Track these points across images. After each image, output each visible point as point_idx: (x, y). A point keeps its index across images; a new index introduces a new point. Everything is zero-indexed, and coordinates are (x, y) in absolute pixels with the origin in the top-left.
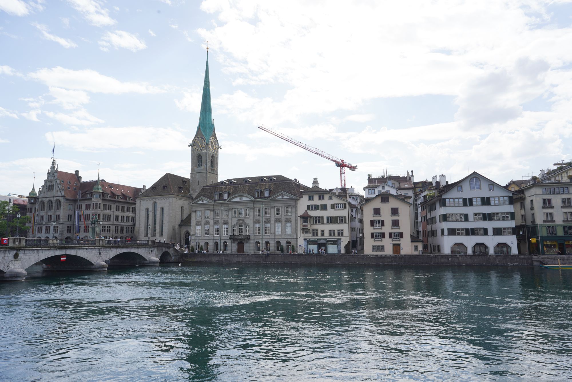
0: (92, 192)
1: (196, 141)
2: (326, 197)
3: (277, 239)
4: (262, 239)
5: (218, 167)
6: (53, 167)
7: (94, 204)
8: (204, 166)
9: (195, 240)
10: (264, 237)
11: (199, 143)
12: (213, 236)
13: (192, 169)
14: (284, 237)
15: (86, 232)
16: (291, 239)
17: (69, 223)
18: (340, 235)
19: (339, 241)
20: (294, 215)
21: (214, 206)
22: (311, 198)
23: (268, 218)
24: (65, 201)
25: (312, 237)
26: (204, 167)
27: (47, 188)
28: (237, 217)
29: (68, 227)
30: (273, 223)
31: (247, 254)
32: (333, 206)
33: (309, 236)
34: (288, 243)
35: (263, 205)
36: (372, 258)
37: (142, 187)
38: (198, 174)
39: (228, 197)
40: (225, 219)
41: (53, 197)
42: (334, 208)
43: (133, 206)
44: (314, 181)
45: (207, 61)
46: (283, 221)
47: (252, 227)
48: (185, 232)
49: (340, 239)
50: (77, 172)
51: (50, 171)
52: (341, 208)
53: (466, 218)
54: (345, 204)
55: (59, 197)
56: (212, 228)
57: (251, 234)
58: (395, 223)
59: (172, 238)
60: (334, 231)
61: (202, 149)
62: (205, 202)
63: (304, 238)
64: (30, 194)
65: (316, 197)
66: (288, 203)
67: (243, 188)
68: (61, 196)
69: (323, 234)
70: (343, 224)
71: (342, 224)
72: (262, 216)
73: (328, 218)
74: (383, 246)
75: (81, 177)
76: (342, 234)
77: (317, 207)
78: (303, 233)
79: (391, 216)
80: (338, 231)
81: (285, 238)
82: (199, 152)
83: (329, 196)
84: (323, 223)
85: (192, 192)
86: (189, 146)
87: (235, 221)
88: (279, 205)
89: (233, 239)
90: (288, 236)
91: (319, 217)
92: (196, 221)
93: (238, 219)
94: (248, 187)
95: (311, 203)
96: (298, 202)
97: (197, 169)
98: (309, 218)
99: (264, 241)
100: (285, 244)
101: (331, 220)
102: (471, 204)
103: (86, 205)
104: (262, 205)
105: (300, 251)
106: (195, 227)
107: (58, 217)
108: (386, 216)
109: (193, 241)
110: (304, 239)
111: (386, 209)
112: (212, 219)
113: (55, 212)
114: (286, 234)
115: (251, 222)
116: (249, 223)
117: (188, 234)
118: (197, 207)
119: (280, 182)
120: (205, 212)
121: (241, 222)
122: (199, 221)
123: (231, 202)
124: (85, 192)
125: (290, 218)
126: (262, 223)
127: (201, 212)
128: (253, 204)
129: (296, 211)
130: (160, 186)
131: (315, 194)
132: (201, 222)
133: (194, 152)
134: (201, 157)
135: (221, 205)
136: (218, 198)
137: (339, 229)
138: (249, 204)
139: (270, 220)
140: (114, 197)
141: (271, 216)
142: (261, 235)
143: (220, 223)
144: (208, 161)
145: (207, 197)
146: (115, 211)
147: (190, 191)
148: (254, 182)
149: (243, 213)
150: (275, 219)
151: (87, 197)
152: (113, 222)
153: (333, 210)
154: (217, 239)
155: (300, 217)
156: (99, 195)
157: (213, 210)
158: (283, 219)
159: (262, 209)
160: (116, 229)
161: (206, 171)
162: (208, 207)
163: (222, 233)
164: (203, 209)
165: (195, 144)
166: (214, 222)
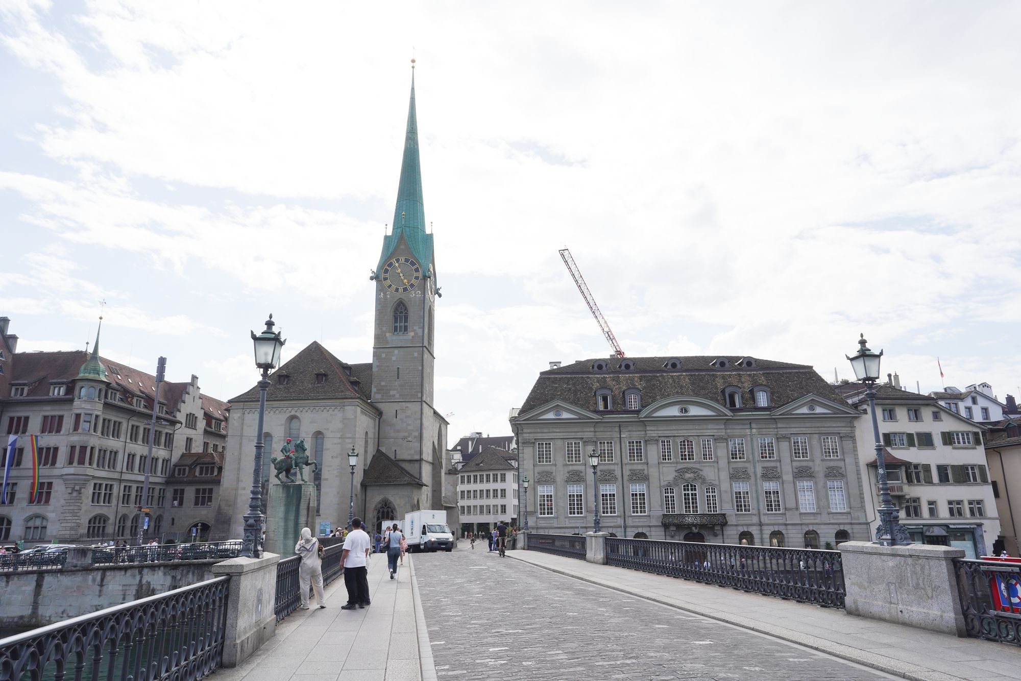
0: (74, 381)
2: (927, 413)
3: (807, 525)
4: (760, 525)
8: (414, 331)
10: (765, 519)
11: (401, 275)
12: (599, 517)
13: (378, 338)
14: (825, 518)
15: (40, 502)
16: (851, 524)
18: (978, 514)
19: (977, 530)
20: (849, 460)
21: (597, 430)
22: (890, 415)
23: (773, 464)
25: (905, 519)
26: (416, 334)
28: (677, 463)
30: (791, 479)
32: (948, 438)
34: (842, 536)
35: (754, 431)
38: (396, 351)
40: (635, 467)
42: (950, 444)
43: (166, 430)
46: (821, 475)
47: (726, 492)
48: (379, 503)
49: (980, 525)
52: (964, 443)
54: (976, 436)
56: (591, 492)
57: (727, 508)
60: (959, 502)
61: (409, 288)
62: (565, 415)
65: (901, 413)
66: (828, 425)
67: (674, 381)
69: (932, 512)
70: (978, 484)
72: (751, 457)
73: (940, 468)
75: (14, 338)
76: (982, 512)
77: (911, 441)
80: (970, 503)
81: (833, 521)
82: (400, 294)
83: (934, 413)
84: (929, 482)
85: (378, 396)
86: (372, 278)
87: (669, 473)
88: (803, 430)
89: (671, 524)
90: (839, 517)
91: (917, 466)
92: (536, 471)
93: (680, 467)
94: (687, 380)
95: (891, 427)
96: (856, 424)
97: (394, 338)
98: (903, 468)
99: (767, 531)
100: (834, 539)
101: (948, 475)
103: (45, 418)
104: (751, 428)
106: (535, 489)
112: (591, 467)
114: (833, 511)
115: (722, 477)
116: (717, 478)
117: (386, 510)
118: (539, 430)
119: (781, 371)
120: (564, 444)
121: (691, 475)
122: (547, 472)
123: (653, 417)
124: (41, 381)
125: (841, 468)
126: (756, 480)
127: (554, 444)
128: (723, 427)
129: (855, 449)
130: (301, 373)
131: (898, 405)
132: (554, 474)
133: (385, 294)
134: (406, 309)
135: (620, 426)
136: (606, 406)
137: (972, 498)
138: (710, 426)
139: (779, 470)
140: (129, 399)
141: (780, 462)
142: (755, 515)
143: (620, 479)
144: (426, 319)
145: (571, 403)
146: (128, 440)
147: (373, 394)
148: (696, 368)
149: (693, 452)
150: (795, 470)
151: (51, 394)
152: (121, 472)
153: (949, 448)
154: (612, 524)
155: (867, 465)
156: (98, 391)
157: (595, 439)
158: (817, 469)
159: (752, 440)
160: (108, 492)
161: (423, 343)
162: (576, 430)
163: (626, 507)
164: (562, 435)
165: (388, 275)
166: (599, 474)
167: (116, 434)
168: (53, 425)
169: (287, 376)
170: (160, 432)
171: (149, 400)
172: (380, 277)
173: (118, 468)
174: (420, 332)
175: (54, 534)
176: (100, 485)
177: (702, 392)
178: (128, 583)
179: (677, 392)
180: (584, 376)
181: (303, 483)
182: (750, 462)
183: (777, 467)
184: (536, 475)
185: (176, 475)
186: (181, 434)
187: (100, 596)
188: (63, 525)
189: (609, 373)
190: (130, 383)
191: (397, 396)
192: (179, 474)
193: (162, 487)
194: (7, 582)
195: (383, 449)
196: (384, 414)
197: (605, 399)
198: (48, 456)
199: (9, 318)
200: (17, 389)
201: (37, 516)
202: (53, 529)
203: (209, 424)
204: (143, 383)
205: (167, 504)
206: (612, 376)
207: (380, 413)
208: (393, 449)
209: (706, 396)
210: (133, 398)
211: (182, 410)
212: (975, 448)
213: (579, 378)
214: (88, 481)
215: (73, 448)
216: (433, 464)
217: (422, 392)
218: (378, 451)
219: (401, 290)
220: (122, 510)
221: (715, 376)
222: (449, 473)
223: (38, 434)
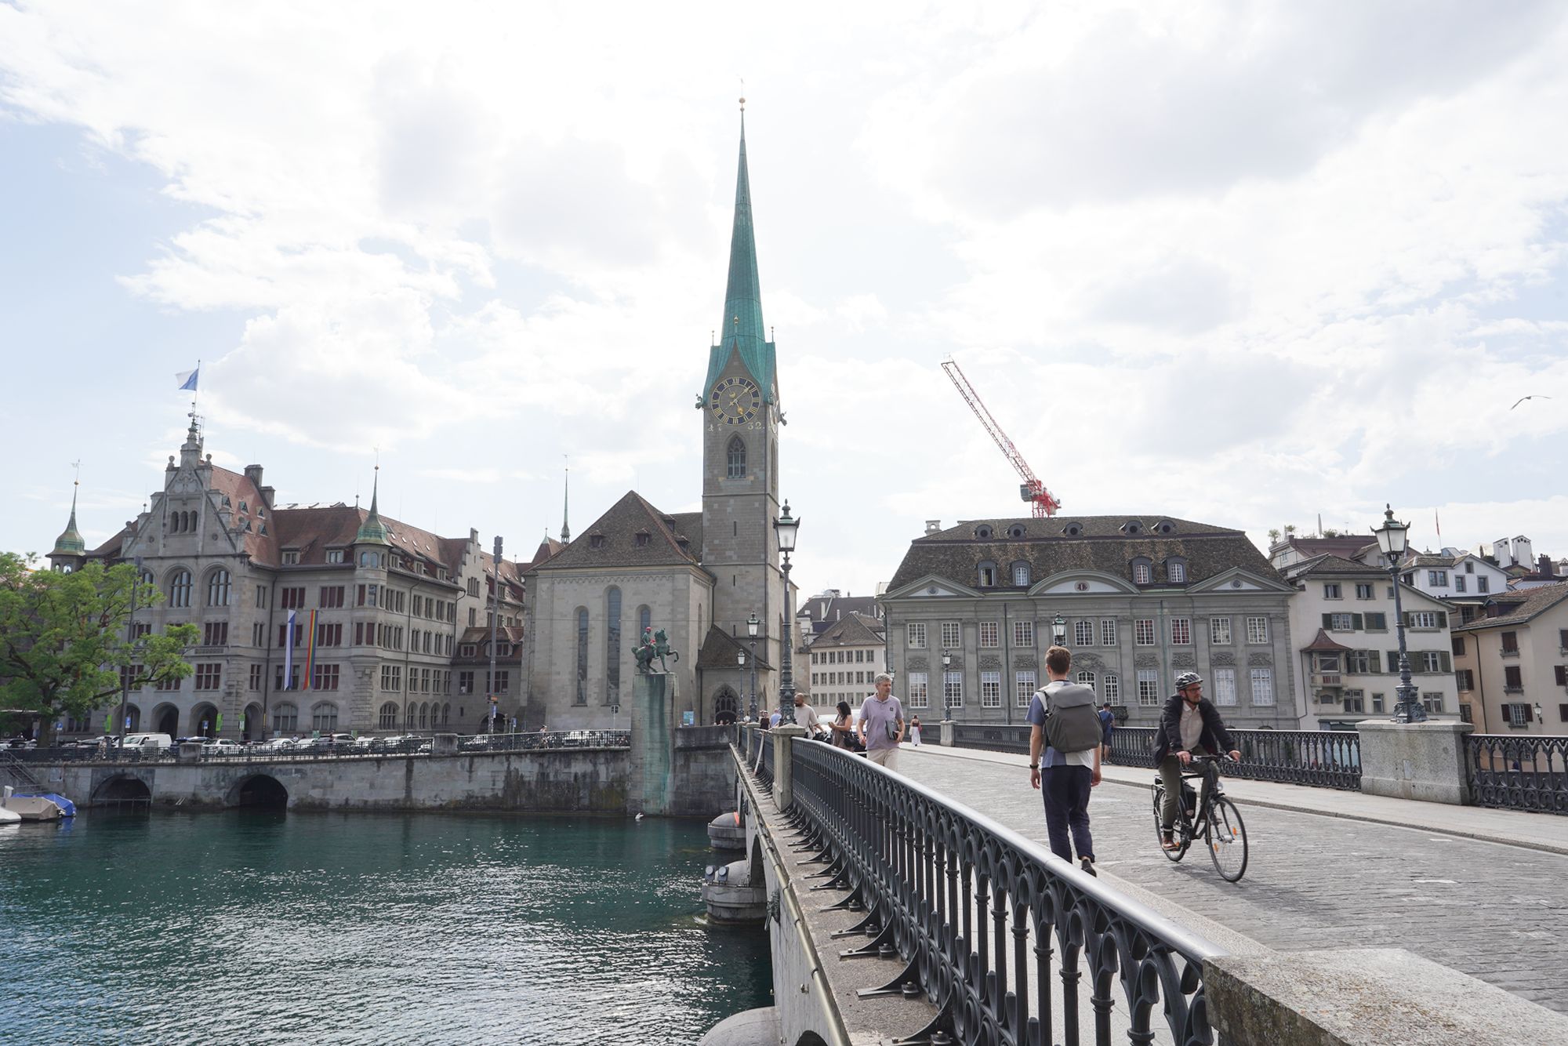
0: (353, 546)
1: (723, 391)
2: (1381, 589)
6: (192, 448)
7: (362, 588)
8: (755, 474)
11: (735, 401)
13: (709, 484)
14: (1245, 712)
15: (326, 687)
16: (1276, 719)
17: (255, 653)
18: (1434, 709)
20: (1279, 645)
21: (978, 609)
22: (1334, 592)
23: (1186, 650)
24: (249, 575)
25: (1344, 714)
26: (756, 478)
27: (164, 525)
29: (253, 666)
30: (1208, 667)
32: (1405, 619)
33: (1337, 711)
35: (1166, 610)
37: (468, 536)
38: (732, 501)
40: (1023, 652)
41: (197, 557)
42: (1408, 626)
43: (449, 599)
46: (1244, 662)
47: (1129, 681)
50: (254, 472)
51: (177, 464)
52: (1426, 625)
54: (1441, 615)
55: (224, 556)
56: (971, 681)
57: (1131, 702)
61: (746, 418)
62: (941, 592)
63: (1318, 718)
64: (60, 542)
65: (1348, 590)
66: (1256, 604)
67: (1073, 551)
68: (234, 556)
69: (1378, 707)
70: (1437, 675)
71: (1435, 674)
72: (1160, 641)
73: (1391, 655)
75: (271, 491)
76: (1439, 706)
77: (1357, 622)
78: (1316, 702)
80: (1427, 696)
81: (1254, 716)
82: (735, 426)
83: (1390, 588)
84: (1377, 671)
85: (711, 558)
86: (698, 406)
88: (1226, 610)
91: (1363, 653)
92: (907, 657)
94: (1089, 549)
95: (1333, 606)
96: (1290, 602)
97: (729, 484)
98: (1341, 655)
103: (324, 589)
104: (1162, 608)
106: (906, 678)
107: (217, 633)
110: (1320, 721)
112: (971, 653)
113: (204, 611)
114: (1255, 704)
115: (1125, 665)
116: (1119, 666)
117: (726, 700)
118: (910, 610)
119: (1205, 538)
120: (940, 626)
121: (1089, 662)
122: (919, 658)
123: (1045, 595)
124: (312, 545)
125: (1268, 655)
126: (1166, 668)
127: (928, 626)
128: (1128, 606)
129: (1287, 632)
130: (618, 532)
131: (1344, 579)
132: (928, 660)
133: (715, 427)
134: (742, 445)
135: (1005, 606)
136: (990, 582)
137: (1429, 690)
138: (1112, 605)
139: (1193, 656)
140: (409, 564)
141: (1196, 647)
143: (1005, 666)
144: (769, 458)
145: (948, 578)
146: (412, 615)
147: (704, 555)
148: (1101, 534)
149: (1091, 635)
150: (1213, 657)
151: (327, 561)
152: (407, 653)
153: (1406, 630)
154: (994, 718)
155: (1301, 651)
156: (381, 557)
157: (976, 621)
158: (1239, 655)
159: (1162, 621)
160: (413, 677)
161: (765, 490)
162: (953, 610)
163: (1011, 697)
164: (937, 616)
165: (718, 402)
166: (980, 660)
167: (400, 608)
168: (332, 598)
169: (601, 537)
170: (442, 603)
171: (431, 566)
172: (709, 405)
173: (404, 649)
174: (761, 475)
175: (347, 724)
176: (388, 667)
177: (1106, 564)
178: (497, 769)
179: (1076, 565)
180: (965, 545)
181: (665, 673)
182: (1159, 647)
183: (1191, 654)
184: (907, 661)
185: (462, 655)
186: (464, 603)
187: (470, 781)
188: (355, 714)
189: (995, 541)
190: (406, 543)
191: (735, 557)
192: (466, 654)
193: (449, 670)
194: (379, 767)
195: (719, 625)
196: (718, 581)
197: (988, 572)
198: (330, 634)
199: (262, 466)
200: (288, 555)
201: (325, 704)
202: (344, 719)
203: (491, 590)
204: (417, 542)
205: (454, 690)
206: (998, 544)
207: (714, 580)
208: (732, 624)
209: (1109, 570)
210: (412, 563)
211: (463, 574)
212: (1439, 632)
213: (958, 547)
214: (378, 663)
215: (360, 625)
216: (780, 641)
217: (766, 553)
218: (713, 626)
219: (735, 421)
220: (411, 698)
221: (1123, 544)
222: (800, 653)
223: (318, 608)
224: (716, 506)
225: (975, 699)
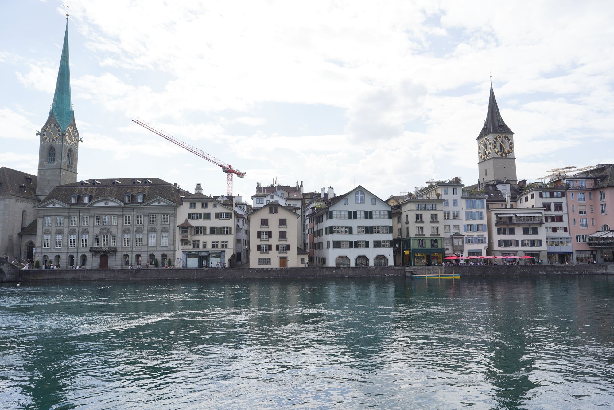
1: (48, 129)
2: (210, 205)
3: (150, 251)
4: (132, 251)
5: (77, 164)
8: (57, 161)
9: (41, 253)
10: (134, 249)
11: (52, 133)
12: (68, 248)
13: (40, 164)
14: (159, 249)
16: (168, 251)
18: (224, 247)
19: (223, 254)
20: (172, 225)
21: (70, 212)
22: (193, 205)
23: (140, 227)
25: (192, 249)
28: (101, 226)
30: (147, 233)
31: (113, 270)
32: (217, 216)
33: (189, 248)
34: (164, 256)
35: (135, 212)
36: (257, 271)
38: (48, 171)
39: (90, 200)
40: (84, 228)
42: (218, 218)
44: (197, 187)
45: (67, 32)
46: (159, 231)
47: (119, 238)
48: (28, 243)
49: (224, 251)
52: (226, 217)
53: (350, 230)
54: (231, 214)
56: (66, 238)
57: (119, 245)
58: (283, 235)
59: (7, 251)
60: (217, 242)
61: (55, 139)
62: (57, 206)
63: (182, 250)
65: (199, 205)
66: (165, 210)
67: (110, 190)
69: (205, 246)
70: (228, 235)
71: (226, 235)
72: (132, 224)
73: (211, 228)
74: (270, 259)
76: (226, 246)
77: (199, 216)
78: (182, 245)
79: (279, 228)
80: (222, 242)
81: (161, 250)
82: (51, 143)
83: (214, 204)
84: (205, 234)
85: (39, 193)
86: (37, 135)
87: (97, 230)
88: (155, 212)
89: (94, 251)
90: (164, 248)
91: (201, 227)
92: (44, 229)
93: (102, 227)
94: (116, 190)
95: (193, 211)
96: (178, 209)
97: (48, 164)
98: (189, 228)
99: (135, 254)
100: (160, 257)
101: (214, 231)
102: (355, 217)
104: (133, 211)
105: (179, 265)
106: (42, 237)
108: (274, 227)
109: (39, 254)
110: (183, 252)
111: (274, 220)
112: (66, 228)
114: (162, 246)
115: (119, 232)
116: (117, 232)
117: (31, 246)
118: (46, 212)
120: (56, 218)
121: (106, 231)
122: (48, 230)
123: (93, 206)
125: (168, 228)
126: (133, 233)
127: (52, 218)
128: (121, 211)
129: (175, 219)
131: (197, 201)
132: (51, 231)
133: (44, 143)
134: (55, 150)
135: (80, 210)
136: (75, 202)
137: (223, 240)
138: (116, 210)
141: (144, 225)
142: (130, 247)
143: (78, 232)
144: (64, 155)
147: (37, 191)
148: (124, 184)
149: (108, 221)
150: (149, 229)
153: (218, 219)
154: (72, 251)
155: (179, 227)
157: (68, 216)
158: (158, 228)
159: (134, 216)
161: (61, 167)
162: (61, 212)
163: (79, 244)
164: (55, 214)
165: (45, 133)
166: (69, 230)
172: (43, 134)
174: (60, 161)
183: (142, 228)
184: (43, 231)
191: (48, 192)
197: (75, 199)
206: (85, 188)
212: (229, 220)
213: (71, 189)
221: (128, 188)
224: (42, 173)
225: (66, 244)
